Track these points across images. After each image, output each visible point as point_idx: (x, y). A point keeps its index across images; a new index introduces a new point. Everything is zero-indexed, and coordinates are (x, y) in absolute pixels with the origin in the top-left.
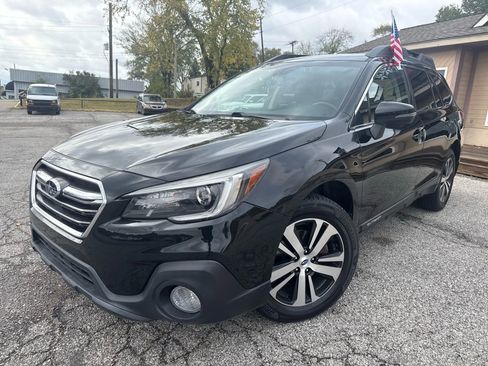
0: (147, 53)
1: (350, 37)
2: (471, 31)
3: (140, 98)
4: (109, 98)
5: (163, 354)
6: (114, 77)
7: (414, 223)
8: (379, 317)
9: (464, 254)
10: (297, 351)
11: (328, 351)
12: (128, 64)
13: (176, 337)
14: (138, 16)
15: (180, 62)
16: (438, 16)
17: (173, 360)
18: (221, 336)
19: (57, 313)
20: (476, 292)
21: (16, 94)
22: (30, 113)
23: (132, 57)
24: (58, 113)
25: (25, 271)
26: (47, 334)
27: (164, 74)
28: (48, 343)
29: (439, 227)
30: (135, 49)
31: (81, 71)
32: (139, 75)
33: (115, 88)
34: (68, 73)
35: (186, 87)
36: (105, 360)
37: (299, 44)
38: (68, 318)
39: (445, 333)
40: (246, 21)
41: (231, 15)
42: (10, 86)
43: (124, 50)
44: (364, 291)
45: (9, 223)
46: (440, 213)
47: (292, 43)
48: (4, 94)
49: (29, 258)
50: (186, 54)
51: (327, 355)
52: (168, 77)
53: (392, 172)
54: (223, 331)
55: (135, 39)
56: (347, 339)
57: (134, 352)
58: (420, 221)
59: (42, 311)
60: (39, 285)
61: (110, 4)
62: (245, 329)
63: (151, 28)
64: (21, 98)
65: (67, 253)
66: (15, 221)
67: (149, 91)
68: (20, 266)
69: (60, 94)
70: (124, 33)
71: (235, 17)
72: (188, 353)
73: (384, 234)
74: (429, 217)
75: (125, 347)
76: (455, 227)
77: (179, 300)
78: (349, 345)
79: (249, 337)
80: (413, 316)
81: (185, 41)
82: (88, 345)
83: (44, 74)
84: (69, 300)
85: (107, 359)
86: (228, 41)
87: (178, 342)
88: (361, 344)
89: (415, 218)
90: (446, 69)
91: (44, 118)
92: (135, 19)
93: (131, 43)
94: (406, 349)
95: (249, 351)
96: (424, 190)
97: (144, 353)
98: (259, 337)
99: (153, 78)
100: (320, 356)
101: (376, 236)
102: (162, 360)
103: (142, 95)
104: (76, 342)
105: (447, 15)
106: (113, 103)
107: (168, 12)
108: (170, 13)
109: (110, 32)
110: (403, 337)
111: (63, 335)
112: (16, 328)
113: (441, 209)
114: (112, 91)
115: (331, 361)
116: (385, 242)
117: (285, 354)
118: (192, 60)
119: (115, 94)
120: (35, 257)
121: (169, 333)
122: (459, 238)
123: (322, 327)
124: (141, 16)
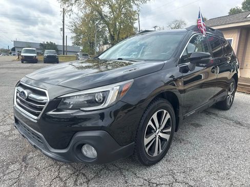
0: (81, 32)
1: (185, 24)
2: (245, 19)
3: (78, 55)
4: (62, 55)
5: (76, 181)
6: (65, 45)
7: (214, 116)
8: (191, 164)
9: (239, 132)
10: (146, 180)
11: (162, 180)
12: (72, 38)
13: (84, 172)
14: (77, 14)
15: (98, 37)
16: (229, 13)
17: (81, 184)
18: (107, 172)
19: (24, 159)
20: (244, 151)
21: (16, 53)
22: (22, 62)
23: (74, 35)
24: (36, 63)
25: (11, 138)
26: (18, 170)
27: (90, 43)
28: (18, 174)
29: (226, 118)
30: (76, 31)
31: (49, 42)
32: (78, 44)
33: (65, 50)
34: (42, 43)
35: (101, 50)
36: (46, 183)
37: (158, 28)
38: (30, 162)
39: (226, 172)
40: (131, 16)
41: (123, 13)
42: (13, 49)
43: (70, 31)
44: (184, 150)
45: (5, 115)
46: (228, 112)
47: (155, 27)
48: (11, 53)
49: (13, 132)
50: (101, 33)
51: (161, 183)
52: (92, 45)
53: (201, 89)
54: (108, 169)
55: (76, 26)
56: (173, 175)
57: (61, 179)
58: (216, 115)
59: (17, 158)
60: (17, 145)
61: (64, 9)
62: (120, 169)
63: (84, 20)
64: (18, 55)
65: (30, 128)
66: (8, 114)
67: (82, 51)
68: (8, 136)
69: (38, 53)
70: (70, 23)
71: (125, 14)
72: (89, 180)
73: (197, 122)
74: (222, 113)
75: (57, 177)
76: (235, 119)
77: (86, 152)
78: (174, 178)
79: (121, 173)
80: (209, 163)
81: (101, 26)
82: (38, 176)
83: (30, 43)
84: (31, 153)
85: (47, 183)
86: (122, 26)
87: (84, 175)
88: (180, 177)
89: (214, 114)
90: (232, 39)
91: (29, 65)
92: (76, 16)
93: (74, 28)
94: (204, 180)
95: (121, 180)
96: (218, 99)
97: (66, 180)
98: (127, 173)
99: (85, 45)
100: (158, 183)
101: (193, 122)
102: (75, 184)
103: (79, 53)
104: (32, 174)
105: (234, 12)
106: (64, 58)
107: (92, 12)
108: (93, 12)
109: (63, 22)
110: (203, 174)
111: (26, 170)
112: (3, 167)
113: (228, 109)
114: (64, 51)
115: (163, 186)
116: (198, 125)
117: (140, 181)
118: (104, 36)
119: (65, 53)
120: (16, 132)
121: (80, 170)
122: (237, 124)
123: (160, 168)
124: (79, 14)
